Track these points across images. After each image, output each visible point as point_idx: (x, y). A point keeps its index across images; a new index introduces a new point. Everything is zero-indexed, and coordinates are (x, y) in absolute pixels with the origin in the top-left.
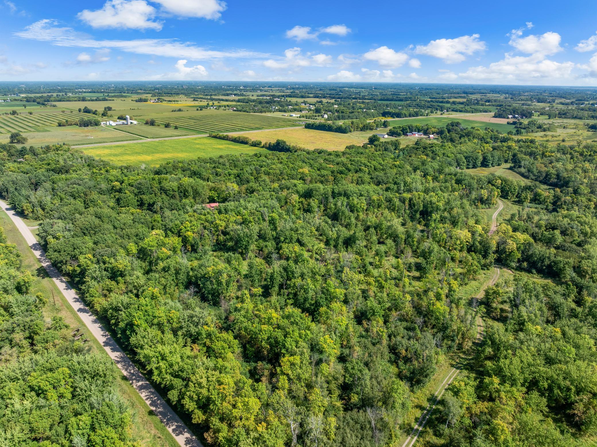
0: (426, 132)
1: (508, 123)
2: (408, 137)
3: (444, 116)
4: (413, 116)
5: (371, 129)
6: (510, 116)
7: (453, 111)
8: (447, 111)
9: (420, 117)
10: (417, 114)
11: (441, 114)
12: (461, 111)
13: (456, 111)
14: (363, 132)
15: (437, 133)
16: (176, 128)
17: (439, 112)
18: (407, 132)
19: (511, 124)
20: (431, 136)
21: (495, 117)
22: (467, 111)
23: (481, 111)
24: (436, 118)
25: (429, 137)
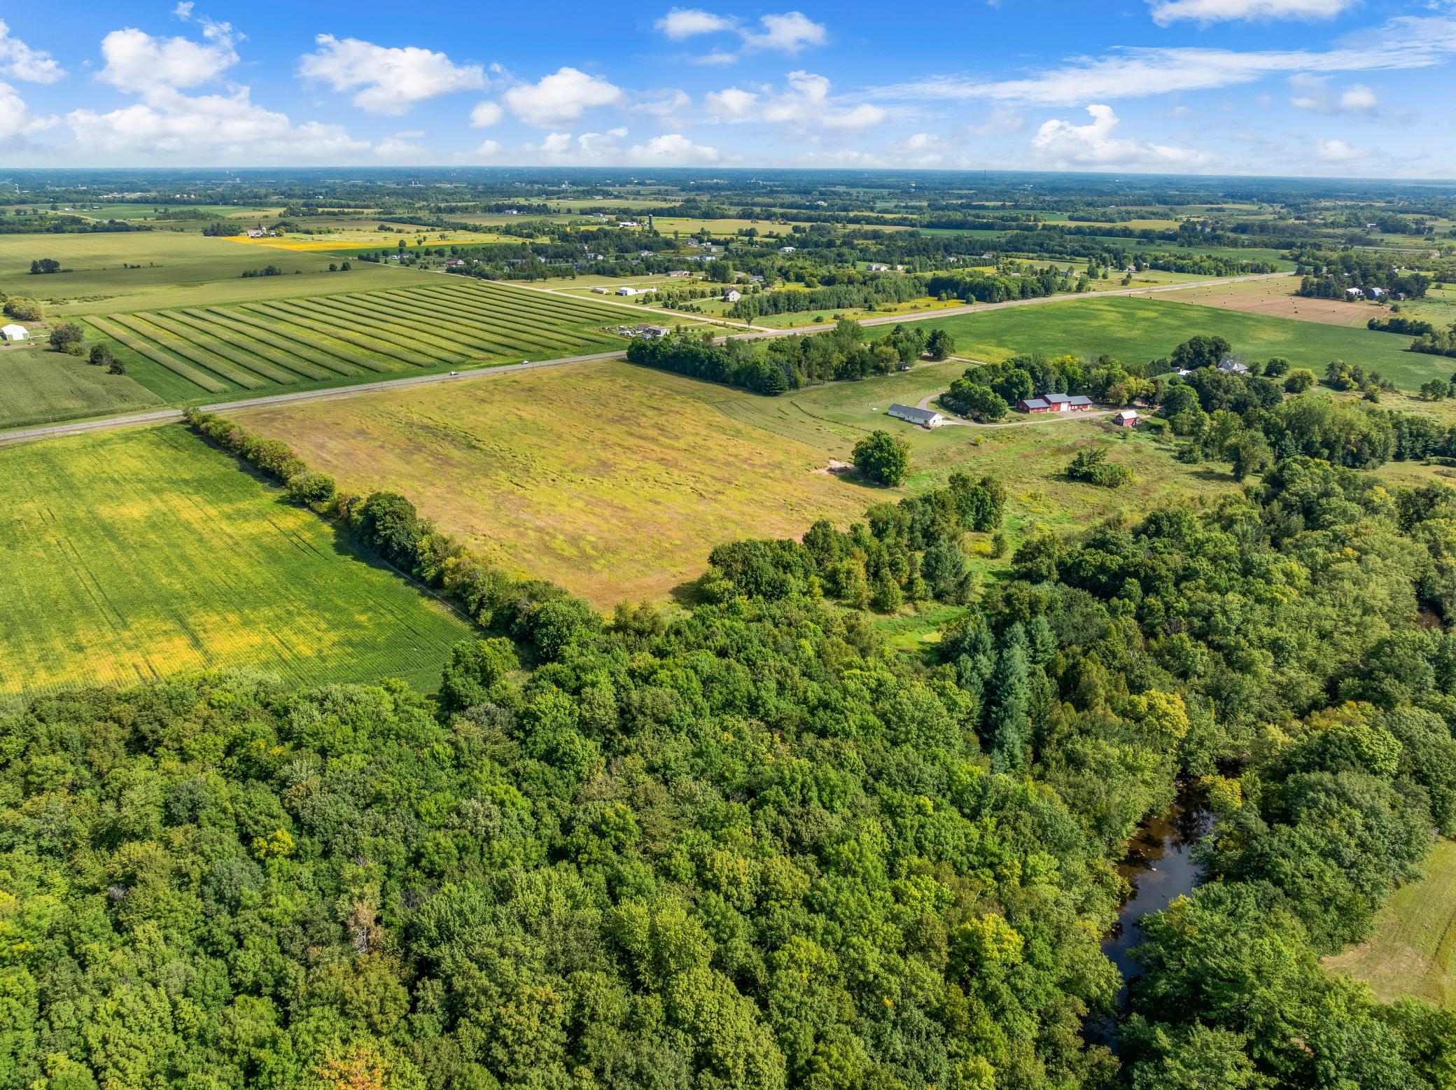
0: (1101, 393)
1: (1372, 326)
2: (1030, 421)
3: (1136, 291)
4: (1035, 294)
5: (880, 370)
6: (1354, 290)
7: (1154, 267)
8: (1139, 269)
9: (1058, 298)
10: (1045, 286)
11: (1124, 283)
12: (1181, 270)
13: (1166, 268)
14: (847, 388)
15: (1149, 399)
16: (117, 369)
17: (1115, 275)
18: (1023, 395)
19: (1384, 329)
20: (1129, 414)
21: (1305, 292)
22: (1198, 270)
23: (1243, 269)
24: (1114, 302)
25: (1119, 421)
